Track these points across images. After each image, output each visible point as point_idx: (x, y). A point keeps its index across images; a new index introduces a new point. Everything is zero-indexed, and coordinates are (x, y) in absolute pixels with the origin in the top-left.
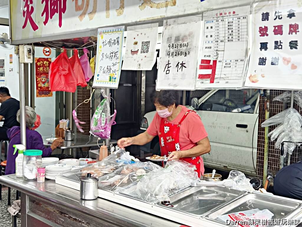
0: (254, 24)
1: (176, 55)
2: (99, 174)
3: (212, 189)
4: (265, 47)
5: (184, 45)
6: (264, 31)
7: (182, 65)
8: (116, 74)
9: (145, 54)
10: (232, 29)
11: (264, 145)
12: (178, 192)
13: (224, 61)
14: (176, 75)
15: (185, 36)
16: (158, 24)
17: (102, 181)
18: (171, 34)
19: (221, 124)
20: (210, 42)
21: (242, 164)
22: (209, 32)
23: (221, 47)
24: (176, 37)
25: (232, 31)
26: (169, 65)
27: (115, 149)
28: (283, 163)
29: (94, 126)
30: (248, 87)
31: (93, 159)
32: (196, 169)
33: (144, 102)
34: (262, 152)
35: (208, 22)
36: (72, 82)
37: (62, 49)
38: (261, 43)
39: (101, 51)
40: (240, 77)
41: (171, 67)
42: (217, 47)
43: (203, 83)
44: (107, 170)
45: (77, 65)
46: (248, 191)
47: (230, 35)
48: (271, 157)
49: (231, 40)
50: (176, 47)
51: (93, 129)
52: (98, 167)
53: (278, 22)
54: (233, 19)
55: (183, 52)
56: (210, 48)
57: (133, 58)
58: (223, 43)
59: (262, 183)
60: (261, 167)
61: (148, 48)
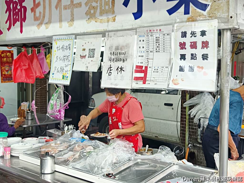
0: (176, 40)
1: (116, 61)
2: (55, 151)
3: (146, 161)
4: (184, 58)
5: (122, 53)
6: (183, 45)
7: (121, 68)
8: (68, 74)
9: (92, 59)
10: (159, 42)
11: (185, 121)
12: (119, 165)
13: (153, 67)
14: (116, 76)
15: (123, 46)
16: (101, 35)
17: (58, 157)
18: (112, 44)
19: (152, 103)
20: (143, 52)
21: (169, 134)
22: (141, 44)
23: (151, 56)
24: (116, 47)
25: (159, 44)
26: (111, 68)
27: (68, 128)
28: (200, 134)
29: (50, 110)
30: (171, 88)
31: (50, 137)
32: (133, 146)
33: (91, 85)
34: (184, 126)
35: (141, 36)
36: (31, 75)
37: (23, 49)
38: (180, 55)
39: (55, 54)
40: (166, 80)
41: (112, 70)
42: (148, 56)
43: (137, 83)
44: (62, 147)
45: (35, 61)
46: (173, 163)
47: (158, 47)
48: (191, 129)
49: (158, 51)
50: (116, 55)
51: (50, 112)
52: (54, 145)
53: (193, 39)
54: (159, 35)
55: (121, 59)
56: (143, 56)
57: (82, 61)
58: (152, 53)
59: (184, 150)
60: (183, 138)
61: (94, 54)
